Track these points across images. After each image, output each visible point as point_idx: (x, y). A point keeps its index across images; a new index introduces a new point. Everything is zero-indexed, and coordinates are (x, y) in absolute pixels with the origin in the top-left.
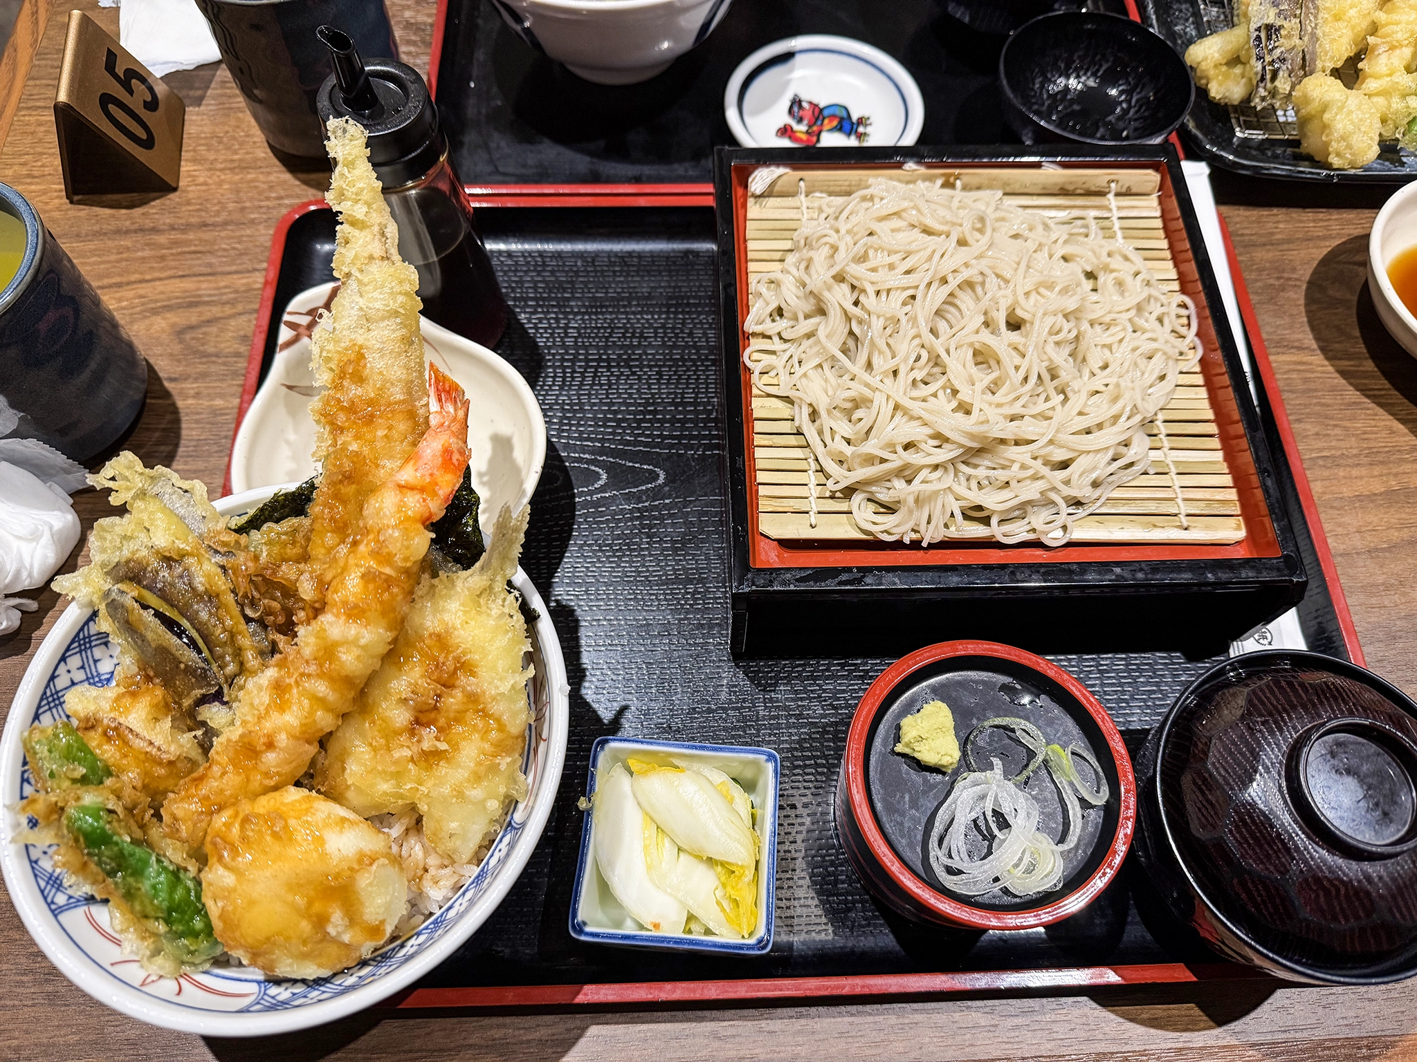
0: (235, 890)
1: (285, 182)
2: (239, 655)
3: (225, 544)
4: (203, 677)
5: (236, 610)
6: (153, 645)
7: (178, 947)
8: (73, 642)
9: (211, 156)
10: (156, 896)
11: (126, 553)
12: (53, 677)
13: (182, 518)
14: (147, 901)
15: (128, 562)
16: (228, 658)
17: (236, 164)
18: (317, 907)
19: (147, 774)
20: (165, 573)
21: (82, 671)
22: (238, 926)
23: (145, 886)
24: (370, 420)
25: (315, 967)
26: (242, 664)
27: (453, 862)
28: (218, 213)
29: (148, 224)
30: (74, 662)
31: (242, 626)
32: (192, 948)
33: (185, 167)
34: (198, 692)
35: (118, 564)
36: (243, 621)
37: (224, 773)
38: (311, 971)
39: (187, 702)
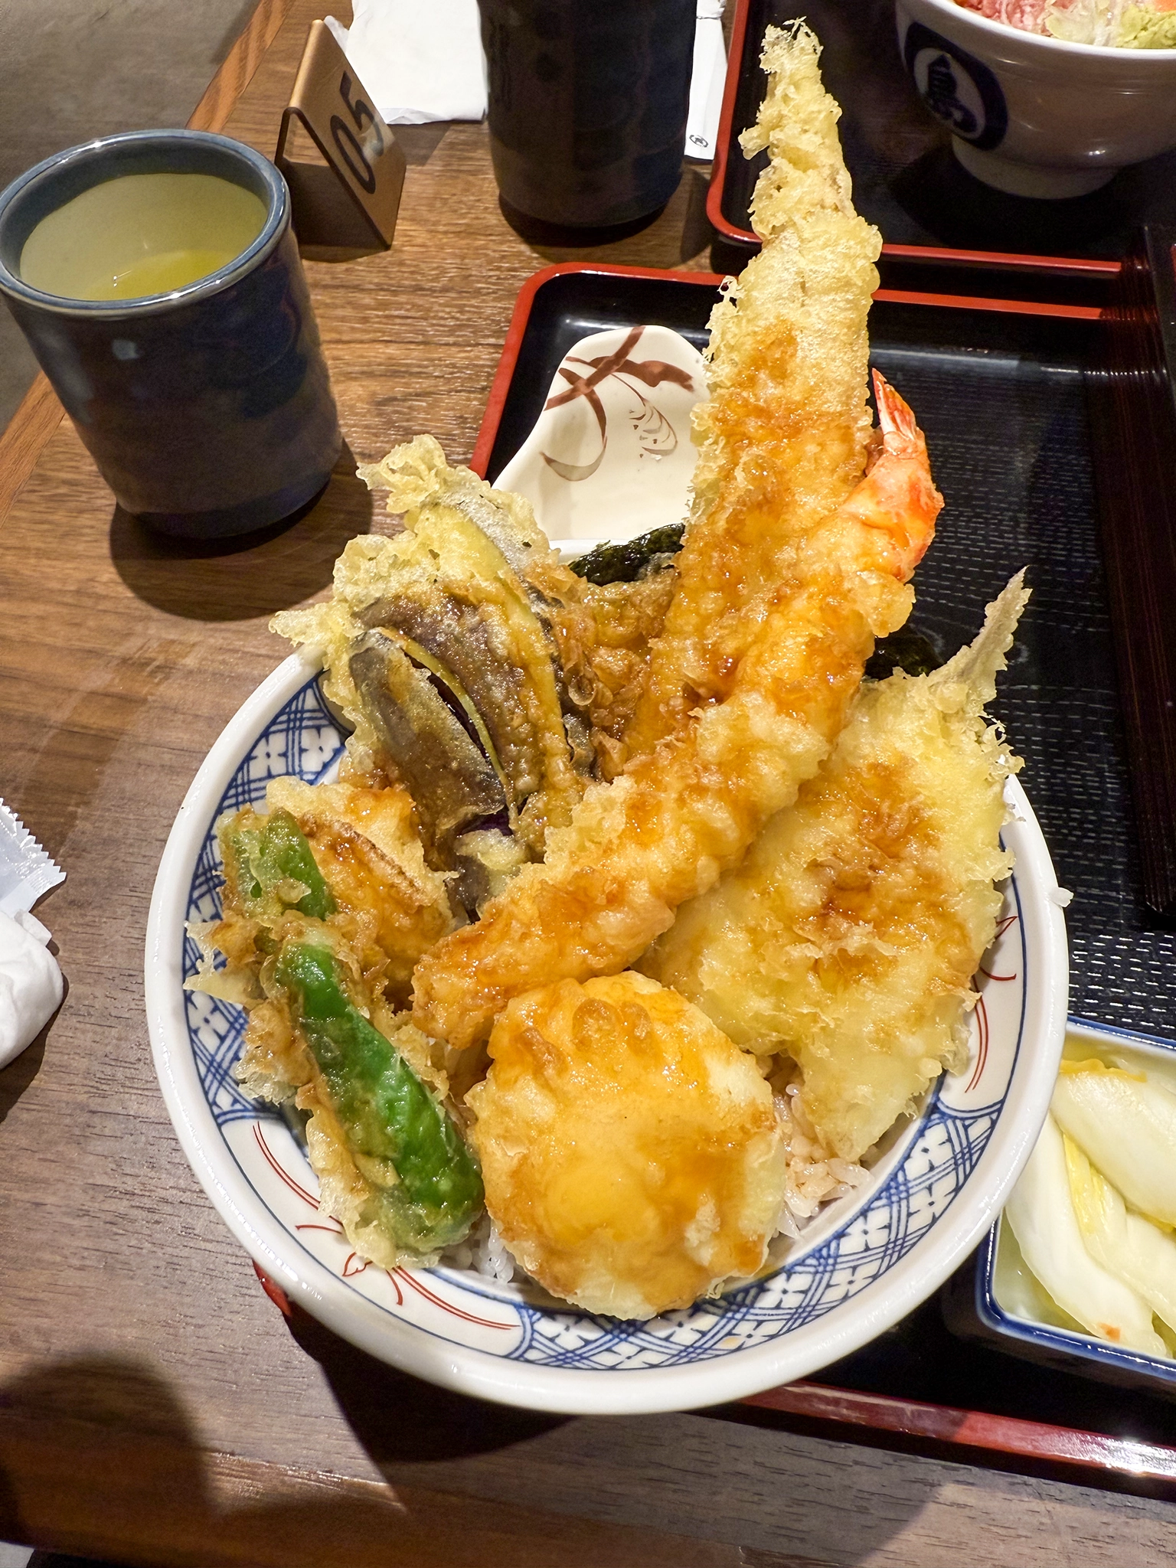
0: (550, 1130)
1: (520, 253)
2: (541, 762)
3: (555, 586)
4: (483, 787)
5: (552, 690)
6: (415, 727)
7: (406, 1217)
8: (281, 713)
9: (433, 217)
10: (389, 1121)
11: (394, 586)
12: (249, 758)
13: (492, 541)
14: (375, 1128)
15: (398, 597)
16: (523, 765)
17: (462, 229)
18: (680, 1187)
19: (384, 921)
20: (449, 621)
21: (283, 759)
22: (544, 1196)
23: (378, 1100)
24: (795, 431)
25: (639, 1298)
26: (542, 777)
27: (833, 1155)
28: (436, 279)
29: (353, 279)
30: (277, 742)
31: (556, 718)
32: (428, 1223)
33: (401, 226)
34: (469, 810)
35: (378, 601)
36: (558, 710)
37: (525, 936)
38: (629, 1305)
39: (447, 824)
